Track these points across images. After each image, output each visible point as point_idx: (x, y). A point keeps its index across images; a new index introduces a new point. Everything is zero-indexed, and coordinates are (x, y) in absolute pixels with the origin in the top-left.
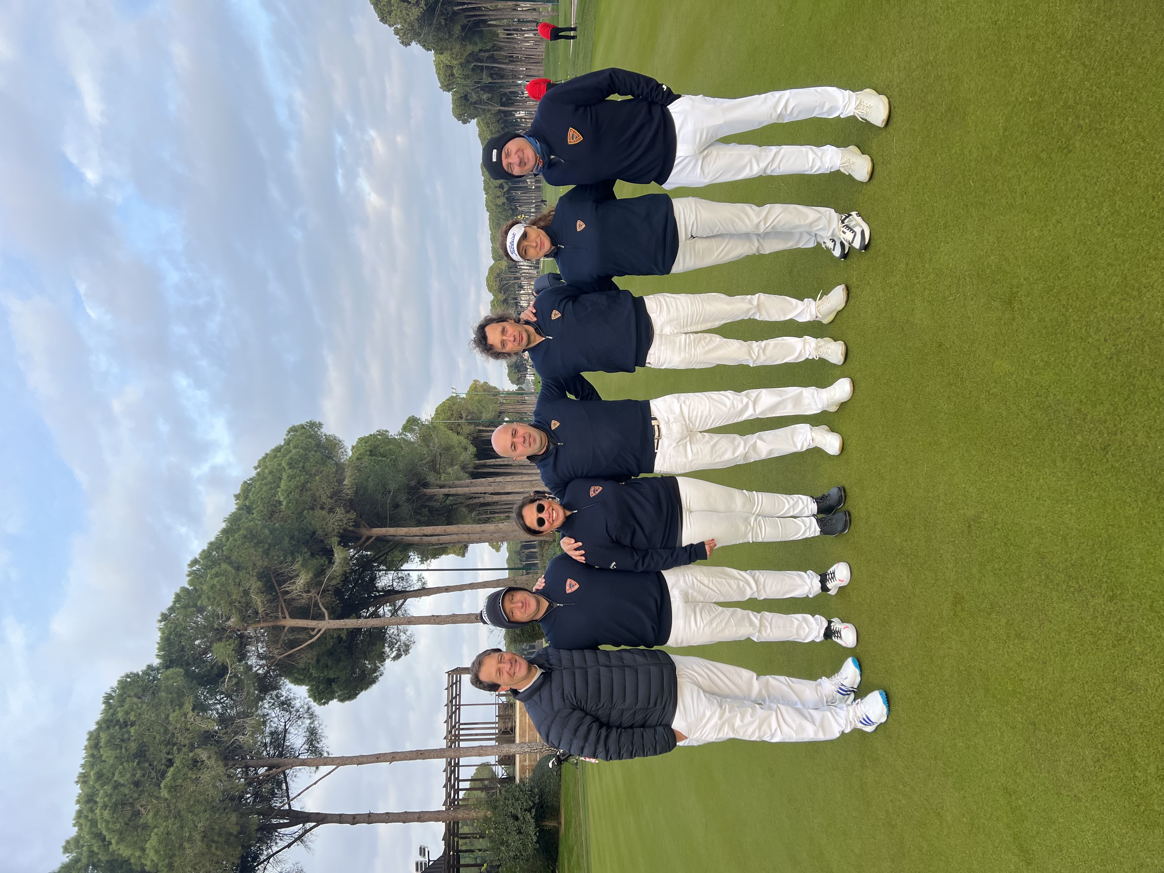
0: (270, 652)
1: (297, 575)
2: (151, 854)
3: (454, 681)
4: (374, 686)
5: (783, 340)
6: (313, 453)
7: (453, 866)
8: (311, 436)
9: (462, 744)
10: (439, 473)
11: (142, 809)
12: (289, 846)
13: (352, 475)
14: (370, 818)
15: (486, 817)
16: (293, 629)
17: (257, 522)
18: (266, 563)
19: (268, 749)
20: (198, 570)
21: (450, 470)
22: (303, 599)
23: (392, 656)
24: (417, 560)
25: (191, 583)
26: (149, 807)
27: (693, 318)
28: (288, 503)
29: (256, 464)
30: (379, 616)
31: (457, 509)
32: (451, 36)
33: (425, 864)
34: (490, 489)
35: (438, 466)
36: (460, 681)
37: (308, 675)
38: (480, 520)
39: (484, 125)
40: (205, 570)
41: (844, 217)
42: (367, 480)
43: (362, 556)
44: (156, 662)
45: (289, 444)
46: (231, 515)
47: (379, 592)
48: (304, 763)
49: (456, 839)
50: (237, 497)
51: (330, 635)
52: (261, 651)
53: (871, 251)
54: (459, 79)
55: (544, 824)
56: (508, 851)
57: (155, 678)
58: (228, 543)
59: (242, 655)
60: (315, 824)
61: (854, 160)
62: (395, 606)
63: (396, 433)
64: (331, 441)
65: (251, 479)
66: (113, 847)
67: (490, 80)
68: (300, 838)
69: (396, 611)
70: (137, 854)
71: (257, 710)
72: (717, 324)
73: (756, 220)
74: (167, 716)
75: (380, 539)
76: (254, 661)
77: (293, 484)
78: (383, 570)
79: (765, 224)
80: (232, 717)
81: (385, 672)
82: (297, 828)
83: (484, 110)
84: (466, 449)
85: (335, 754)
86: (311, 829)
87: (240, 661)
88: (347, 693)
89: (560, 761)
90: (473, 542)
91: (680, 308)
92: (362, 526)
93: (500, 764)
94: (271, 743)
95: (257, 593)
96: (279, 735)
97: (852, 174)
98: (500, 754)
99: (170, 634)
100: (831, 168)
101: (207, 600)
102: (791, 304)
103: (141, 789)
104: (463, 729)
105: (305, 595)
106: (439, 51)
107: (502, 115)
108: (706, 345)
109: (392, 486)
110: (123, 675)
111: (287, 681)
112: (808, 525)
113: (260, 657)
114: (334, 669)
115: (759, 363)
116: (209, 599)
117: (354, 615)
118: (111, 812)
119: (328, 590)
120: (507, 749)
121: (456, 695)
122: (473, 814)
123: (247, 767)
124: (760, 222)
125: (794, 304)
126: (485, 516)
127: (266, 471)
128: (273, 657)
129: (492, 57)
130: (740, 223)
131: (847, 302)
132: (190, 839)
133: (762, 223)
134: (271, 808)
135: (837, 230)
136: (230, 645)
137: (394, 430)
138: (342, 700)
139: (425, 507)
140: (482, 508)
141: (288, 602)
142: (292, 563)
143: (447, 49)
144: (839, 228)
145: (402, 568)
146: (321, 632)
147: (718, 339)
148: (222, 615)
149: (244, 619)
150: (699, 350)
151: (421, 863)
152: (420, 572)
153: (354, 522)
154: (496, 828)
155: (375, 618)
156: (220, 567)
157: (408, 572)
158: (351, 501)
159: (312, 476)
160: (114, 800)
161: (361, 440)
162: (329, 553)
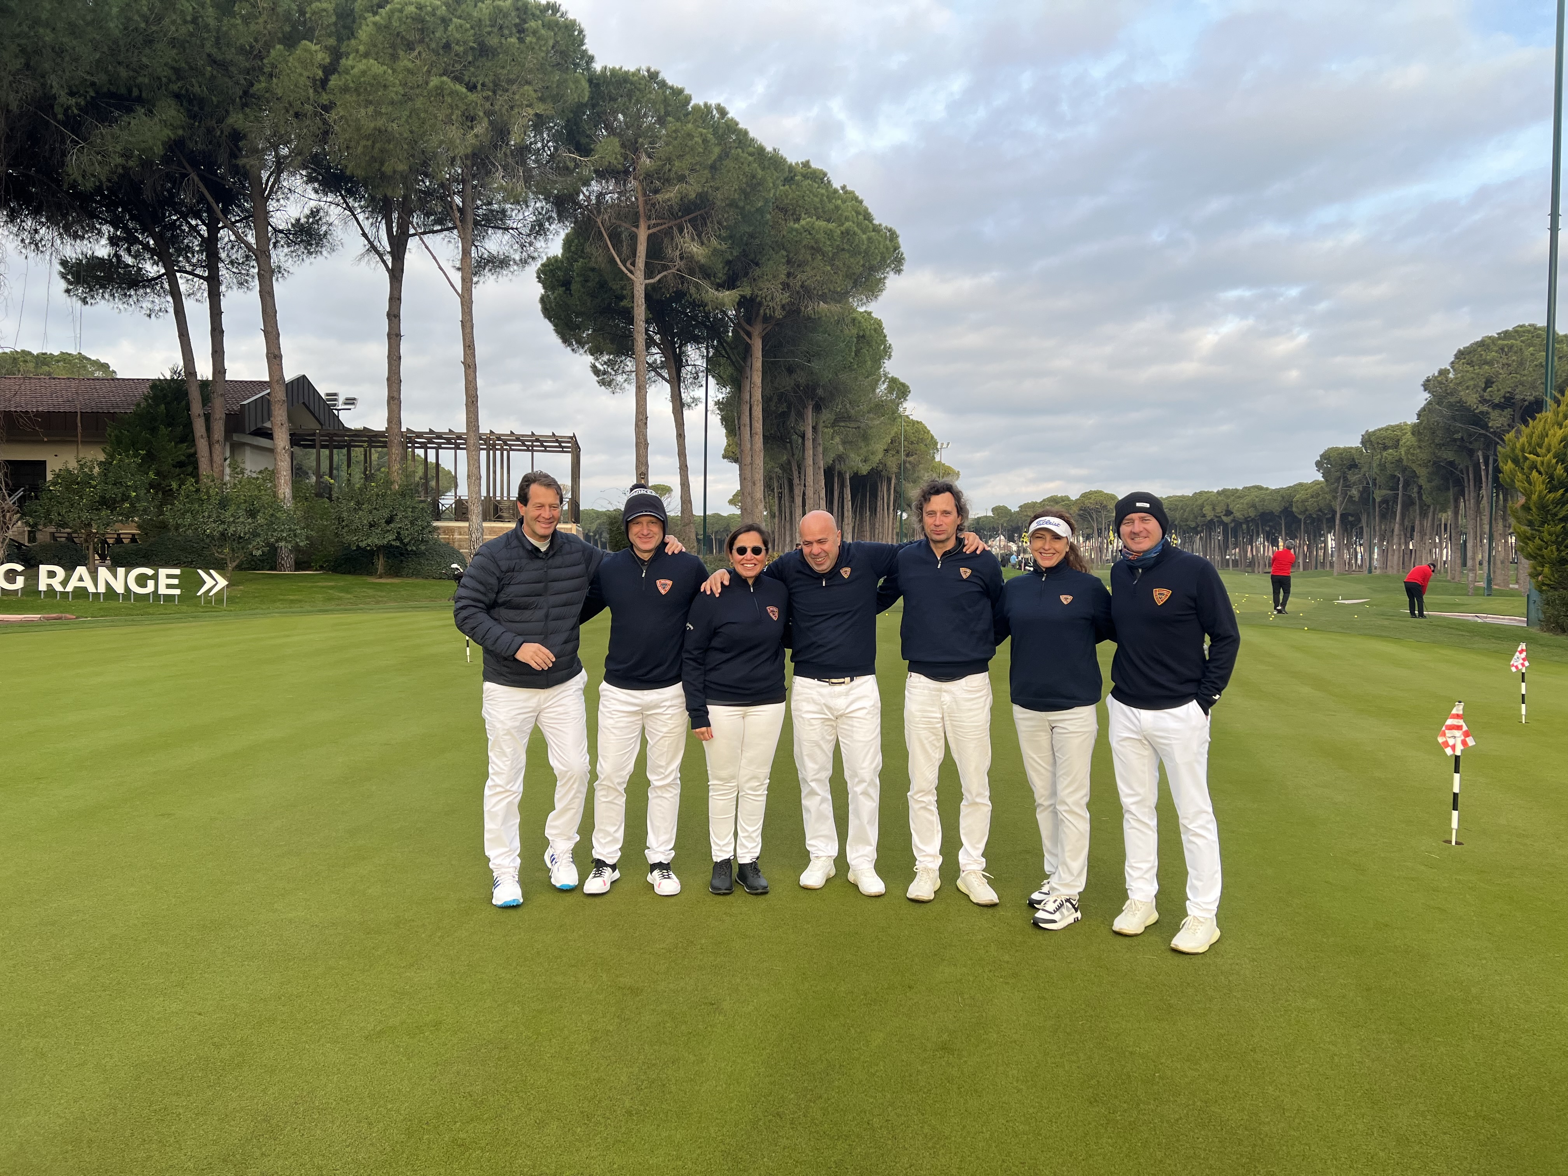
0: (605, 209)
1: (702, 244)
2: (361, 66)
3: (563, 444)
4: (560, 341)
5: (938, 831)
6: (862, 262)
7: (331, 440)
8: (884, 259)
9: (483, 453)
10: (833, 425)
11: (416, 53)
12: (364, 234)
13: (831, 312)
14: (394, 336)
15: (392, 483)
16: (634, 238)
17: (773, 191)
18: (718, 203)
19: (484, 207)
20: (713, 117)
21: (837, 439)
22: (673, 250)
23: (597, 364)
24: (720, 397)
25: (696, 108)
26: (418, 62)
27: (960, 727)
28: (796, 230)
29: (848, 188)
30: (648, 347)
31: (786, 448)
32: (1439, 446)
33: (335, 405)
34: (810, 492)
35: (843, 424)
36: (563, 452)
37: (576, 256)
38: (771, 479)
39: (1314, 491)
40: (713, 126)
41: (1074, 903)
42: (825, 332)
43: (726, 327)
44: (597, 67)
45: (874, 230)
46: (782, 157)
47: (680, 347)
48: (466, 253)
49: (366, 444)
50: (806, 164)
51: (625, 285)
52: (608, 197)
53: (1031, 930)
54: (1379, 456)
55: (381, 557)
56: (349, 511)
57: (577, 65)
58: (746, 155)
59: (602, 174)
60: (390, 266)
61: (1137, 916)
62: (662, 368)
63: (887, 370)
64: (877, 285)
65: (829, 182)
66: (371, 18)
67: (1378, 500)
68: (373, 248)
69: (654, 370)
70: (362, 48)
71: (533, 193)
72: (955, 756)
73: (1069, 801)
74: (528, 83)
75: (747, 350)
76: (595, 188)
77: (821, 236)
78: (708, 352)
79: (1065, 811)
80: (526, 163)
81: (577, 355)
82: (385, 244)
83: (1335, 491)
84: (865, 461)
85: (476, 292)
86: (384, 262)
87: (596, 171)
88: (551, 307)
89: (458, 578)
90: (741, 469)
91: (971, 713)
92: (765, 326)
93: (456, 502)
94: (492, 211)
95: (681, 193)
96: (501, 220)
97: (1123, 913)
98: (469, 502)
99: (632, 84)
100: (1131, 890)
101: (674, 128)
102: (979, 842)
103: (441, 52)
104: (502, 455)
105: (678, 253)
106: (1416, 430)
107: (1330, 516)
108: (930, 742)
109: (816, 365)
110: (582, 26)
111: (568, 230)
112: (724, 849)
113: (600, 195)
114: (582, 290)
115: (911, 803)
116: (675, 131)
117: (650, 316)
118: (413, 15)
119: (682, 283)
120: (476, 511)
121: (546, 447)
122: (396, 467)
123: (463, 181)
124: (1068, 805)
125: (977, 846)
126: (776, 485)
127: (839, 202)
128: (599, 212)
129: (1413, 503)
130: (1066, 783)
131: (978, 904)
132: (378, 114)
133: (1067, 808)
134: (410, 213)
135: (1058, 893)
136: (616, 158)
137: (891, 367)
138: (543, 300)
139: (789, 408)
140: (786, 482)
141: (668, 233)
142: (719, 237)
143: (1419, 441)
144: (1060, 895)
145: (710, 377)
146: (629, 274)
147: (938, 756)
148: (653, 148)
149: (649, 176)
150: (924, 734)
151: (335, 400)
152: (704, 401)
153: (770, 315)
154: (378, 495)
155: (646, 343)
156: (715, 145)
157: (704, 385)
158: (798, 311)
159: (831, 261)
160: (428, 19)
161: (879, 323)
162: (730, 284)
